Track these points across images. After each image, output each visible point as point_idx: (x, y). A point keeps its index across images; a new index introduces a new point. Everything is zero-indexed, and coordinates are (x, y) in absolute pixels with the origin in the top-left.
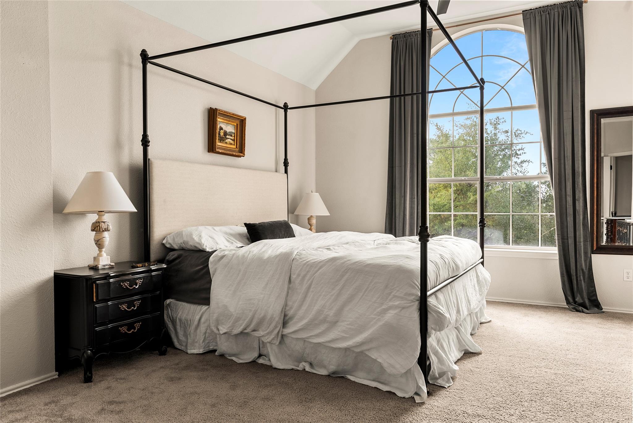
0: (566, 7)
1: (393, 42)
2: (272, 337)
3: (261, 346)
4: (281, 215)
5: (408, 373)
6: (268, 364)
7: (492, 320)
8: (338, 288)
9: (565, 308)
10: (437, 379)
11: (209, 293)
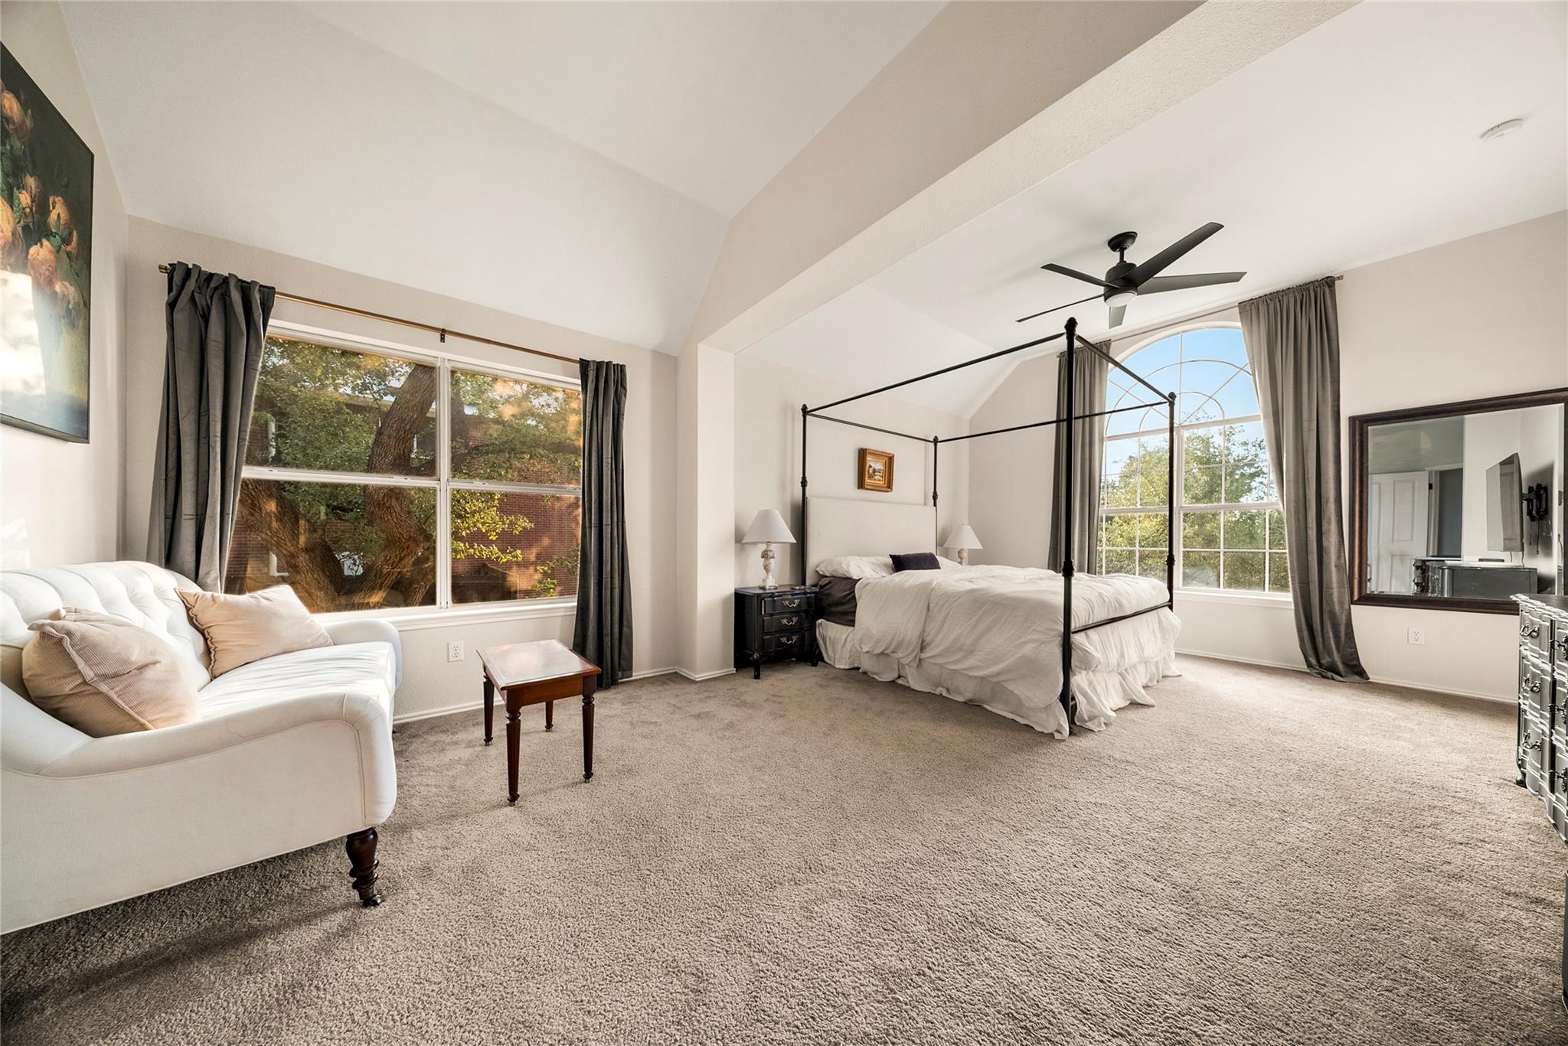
0: (1308, 289)
1: (1060, 361)
2: (910, 659)
3: (900, 667)
4: (928, 546)
5: (1048, 707)
6: (907, 685)
7: (1183, 674)
8: (976, 618)
9: (1305, 673)
10: (1086, 722)
11: (855, 616)
